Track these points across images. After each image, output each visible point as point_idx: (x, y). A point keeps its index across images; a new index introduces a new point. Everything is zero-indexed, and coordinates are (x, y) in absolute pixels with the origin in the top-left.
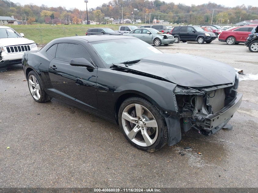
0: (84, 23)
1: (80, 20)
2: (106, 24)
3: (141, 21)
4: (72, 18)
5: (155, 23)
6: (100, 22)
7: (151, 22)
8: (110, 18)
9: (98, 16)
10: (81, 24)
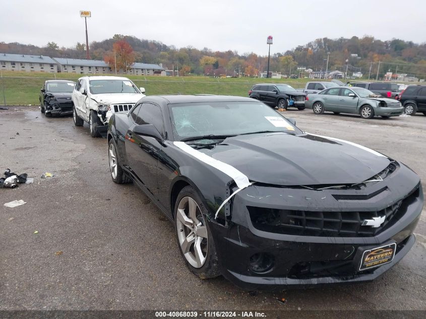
0: (262, 76)
1: (256, 70)
2: (298, 77)
3: (362, 75)
4: (244, 68)
5: (388, 78)
6: (288, 75)
7: (382, 76)
8: (307, 69)
9: (286, 66)
10: (257, 77)
